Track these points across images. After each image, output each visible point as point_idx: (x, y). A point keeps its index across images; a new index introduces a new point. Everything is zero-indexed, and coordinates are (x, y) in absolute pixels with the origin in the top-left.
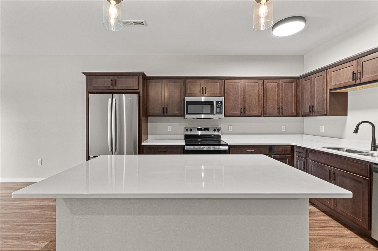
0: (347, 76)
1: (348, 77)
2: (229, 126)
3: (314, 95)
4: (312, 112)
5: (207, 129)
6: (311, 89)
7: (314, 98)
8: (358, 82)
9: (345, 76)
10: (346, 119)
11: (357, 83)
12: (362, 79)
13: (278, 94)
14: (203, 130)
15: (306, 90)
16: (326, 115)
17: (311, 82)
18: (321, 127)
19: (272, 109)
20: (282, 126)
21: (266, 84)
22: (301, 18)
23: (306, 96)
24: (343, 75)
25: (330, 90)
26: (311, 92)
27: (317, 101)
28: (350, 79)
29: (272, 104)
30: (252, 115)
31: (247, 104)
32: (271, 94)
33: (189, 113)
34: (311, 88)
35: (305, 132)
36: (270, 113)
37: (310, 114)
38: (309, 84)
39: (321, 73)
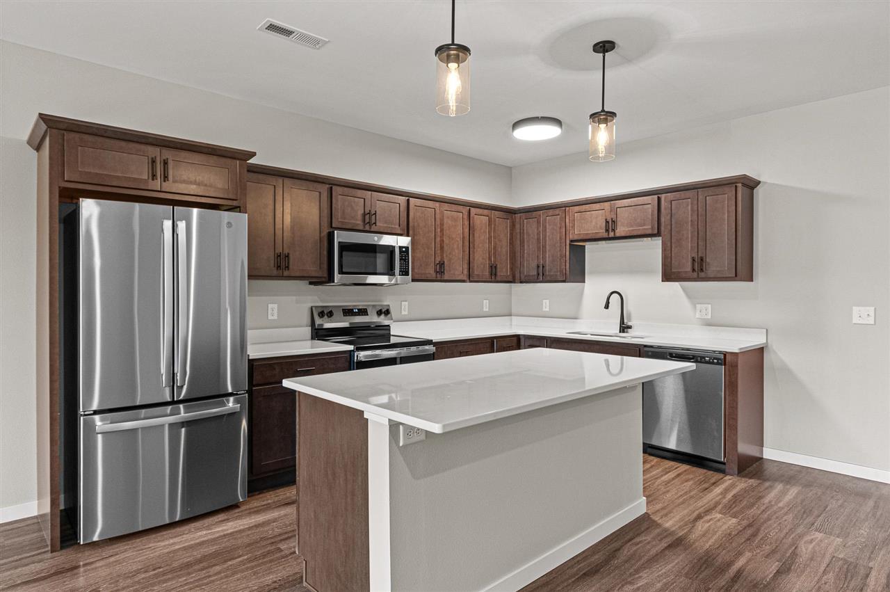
0: (597, 224)
1: (598, 226)
2: (403, 303)
3: (544, 247)
4: (541, 276)
5: (363, 312)
6: (540, 234)
7: (544, 252)
8: (612, 234)
9: (594, 224)
10: (584, 287)
11: (610, 236)
12: (616, 231)
13: (490, 238)
14: (356, 312)
15: (529, 235)
16: (564, 281)
17: (538, 222)
18: (544, 301)
19: (482, 266)
20: (485, 301)
21: (473, 218)
22: (557, 122)
23: (530, 247)
24: (591, 222)
25: (572, 241)
26: (538, 239)
27: (549, 257)
28: (601, 228)
29: (481, 259)
30: (454, 279)
31: (447, 256)
32: (480, 237)
33: (344, 270)
34: (538, 234)
35: (514, 311)
36: (478, 275)
37: (538, 278)
38: (535, 225)
39: (557, 211)
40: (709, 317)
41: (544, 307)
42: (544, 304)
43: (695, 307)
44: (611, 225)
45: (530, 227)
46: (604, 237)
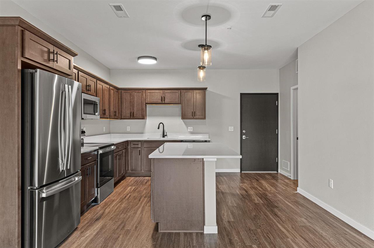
3: (133, 105)
4: (132, 116)
7: (134, 107)
9: (156, 98)
10: (146, 121)
11: (163, 103)
12: (165, 101)
15: (126, 99)
17: (131, 95)
26: (131, 102)
28: (159, 99)
34: (131, 99)
37: (130, 118)
38: (129, 96)
39: (140, 91)
40: (192, 131)
41: (127, 129)
42: (127, 128)
43: (188, 128)
44: (163, 99)
45: (126, 96)
46: (160, 103)
